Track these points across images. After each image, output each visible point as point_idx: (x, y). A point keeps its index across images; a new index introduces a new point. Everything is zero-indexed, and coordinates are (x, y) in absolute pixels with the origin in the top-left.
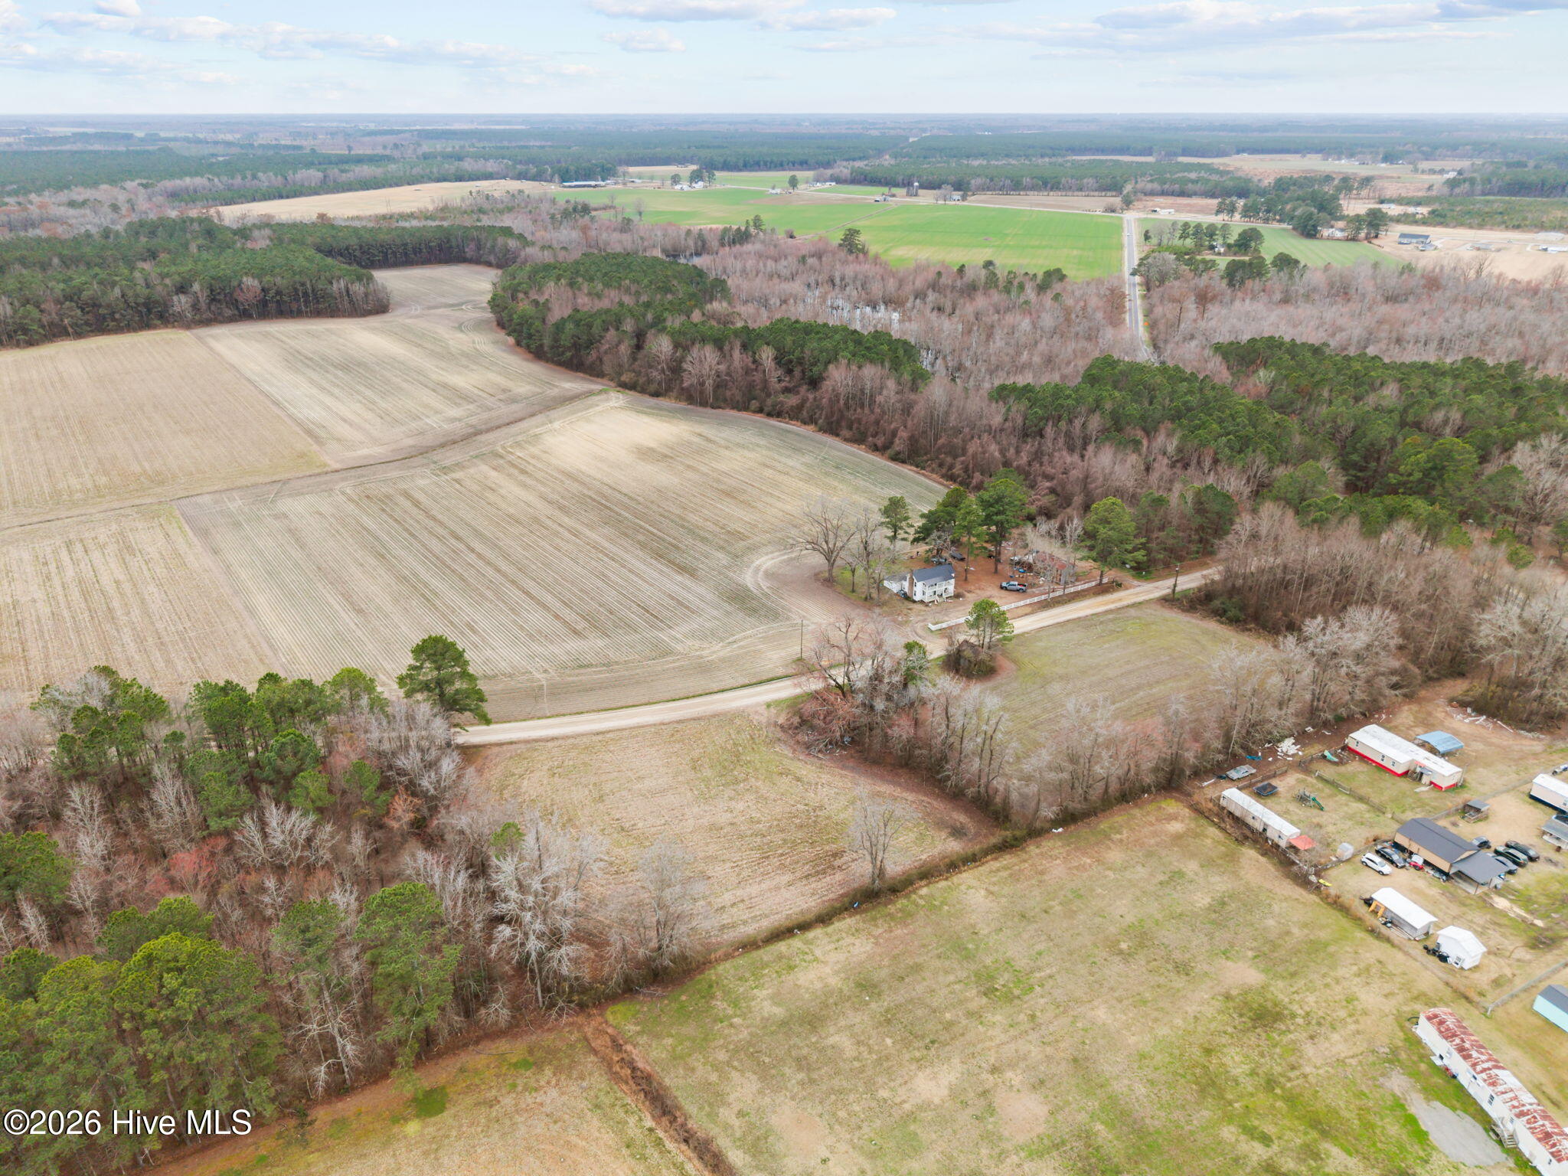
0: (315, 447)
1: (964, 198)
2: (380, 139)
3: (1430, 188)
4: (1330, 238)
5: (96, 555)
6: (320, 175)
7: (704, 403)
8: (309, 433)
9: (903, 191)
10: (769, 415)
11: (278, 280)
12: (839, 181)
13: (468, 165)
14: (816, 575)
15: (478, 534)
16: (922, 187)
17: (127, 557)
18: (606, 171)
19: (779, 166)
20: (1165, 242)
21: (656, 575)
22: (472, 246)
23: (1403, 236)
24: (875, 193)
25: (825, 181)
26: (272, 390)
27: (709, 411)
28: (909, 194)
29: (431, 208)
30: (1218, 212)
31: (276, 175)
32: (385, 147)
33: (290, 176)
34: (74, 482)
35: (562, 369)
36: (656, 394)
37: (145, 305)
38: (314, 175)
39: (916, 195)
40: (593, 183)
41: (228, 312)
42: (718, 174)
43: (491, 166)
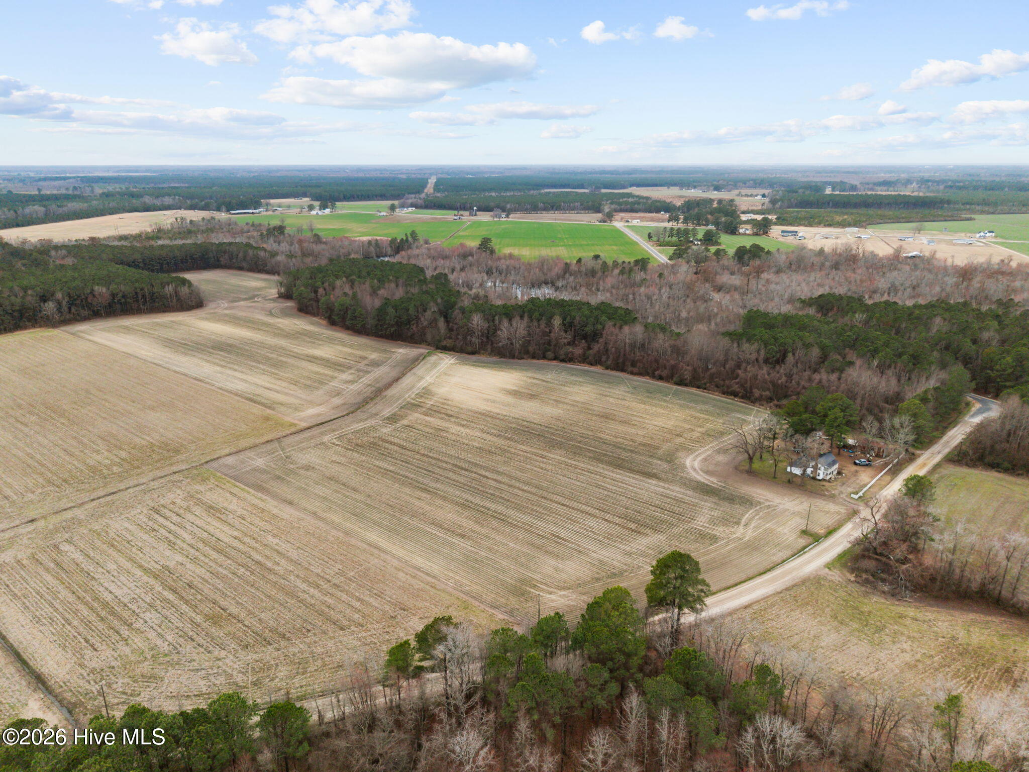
0: (268, 411)
1: (507, 216)
2: (56, 183)
3: (763, 205)
4: (745, 234)
5: (188, 516)
6: (43, 209)
7: (513, 357)
8: (251, 400)
9: (467, 213)
10: (563, 361)
11: (122, 288)
12: (417, 207)
13: (147, 200)
14: (736, 468)
15: (477, 465)
16: (479, 210)
17: (223, 517)
18: (255, 204)
19: (382, 197)
20: (662, 240)
21: (634, 481)
22: (226, 256)
23: (783, 232)
24: (450, 215)
25: (407, 207)
26: (182, 370)
27: (516, 361)
28: (471, 215)
29: (149, 230)
30: (669, 221)
31: (9, 210)
32: (67, 189)
33: (20, 211)
34: (99, 458)
35: (384, 340)
36: (473, 353)
37: (20, 311)
38: (38, 209)
39: (476, 215)
40: (251, 211)
41: (85, 313)
42: (338, 204)
43: (168, 200)
